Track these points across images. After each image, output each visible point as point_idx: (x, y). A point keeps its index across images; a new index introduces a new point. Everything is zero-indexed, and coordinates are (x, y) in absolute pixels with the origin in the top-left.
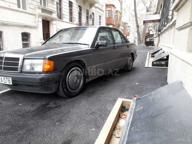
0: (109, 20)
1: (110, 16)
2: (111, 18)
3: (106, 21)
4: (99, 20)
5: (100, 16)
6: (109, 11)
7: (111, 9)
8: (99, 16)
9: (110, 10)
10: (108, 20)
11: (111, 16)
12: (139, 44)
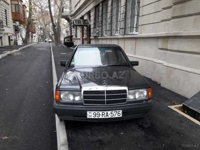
0: (17, 16)
1: (17, 11)
2: (19, 13)
3: (12, 16)
4: (5, 15)
5: (6, 10)
6: (15, 5)
7: (19, 3)
8: (4, 10)
9: (17, 4)
10: (15, 16)
11: (19, 11)
12: (57, 44)
